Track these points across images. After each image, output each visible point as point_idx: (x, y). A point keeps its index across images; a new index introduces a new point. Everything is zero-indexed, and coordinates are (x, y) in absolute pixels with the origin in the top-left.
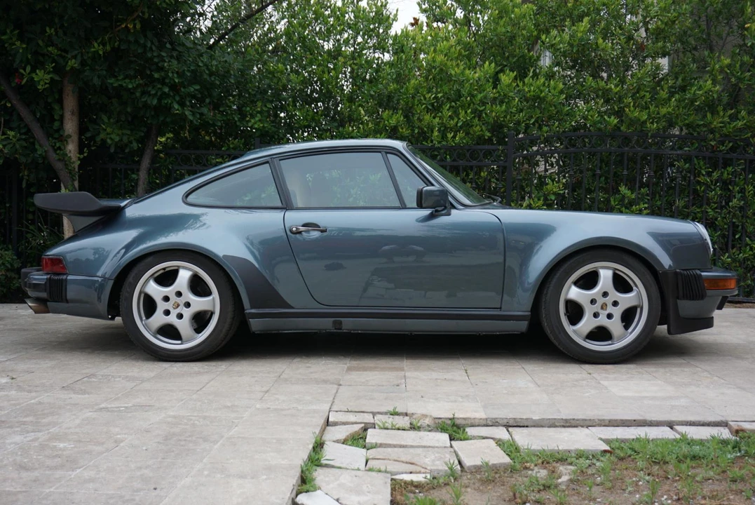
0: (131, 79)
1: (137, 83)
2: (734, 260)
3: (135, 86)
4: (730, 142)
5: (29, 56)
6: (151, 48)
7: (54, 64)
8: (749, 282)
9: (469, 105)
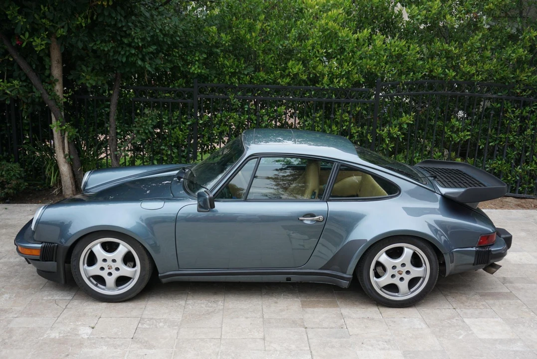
0: (105, 43)
1: (111, 46)
2: (523, 170)
3: (109, 48)
4: (530, 90)
5: (28, 26)
6: (120, 20)
7: (47, 33)
8: (532, 185)
9: (351, 58)
